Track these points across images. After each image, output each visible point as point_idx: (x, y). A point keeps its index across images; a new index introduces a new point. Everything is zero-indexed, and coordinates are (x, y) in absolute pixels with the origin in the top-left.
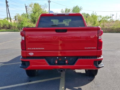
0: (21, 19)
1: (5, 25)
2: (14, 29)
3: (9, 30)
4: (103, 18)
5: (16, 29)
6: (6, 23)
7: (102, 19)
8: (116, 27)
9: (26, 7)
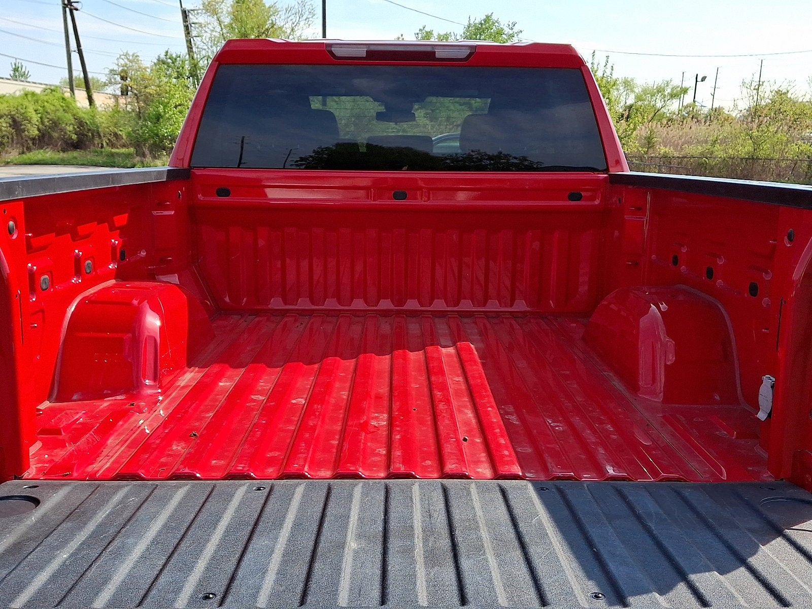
0: (152, 90)
1: (55, 124)
2: (108, 149)
3: (76, 154)
4: (645, 91)
5: (123, 150)
6: (60, 114)
7: (639, 98)
8: (720, 152)
9: (185, 14)
